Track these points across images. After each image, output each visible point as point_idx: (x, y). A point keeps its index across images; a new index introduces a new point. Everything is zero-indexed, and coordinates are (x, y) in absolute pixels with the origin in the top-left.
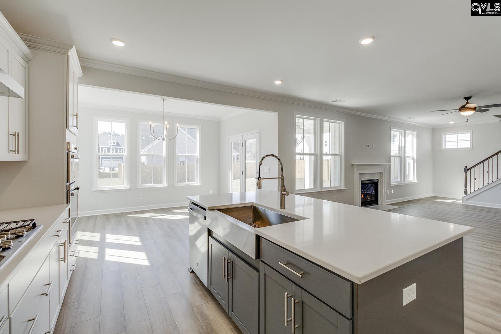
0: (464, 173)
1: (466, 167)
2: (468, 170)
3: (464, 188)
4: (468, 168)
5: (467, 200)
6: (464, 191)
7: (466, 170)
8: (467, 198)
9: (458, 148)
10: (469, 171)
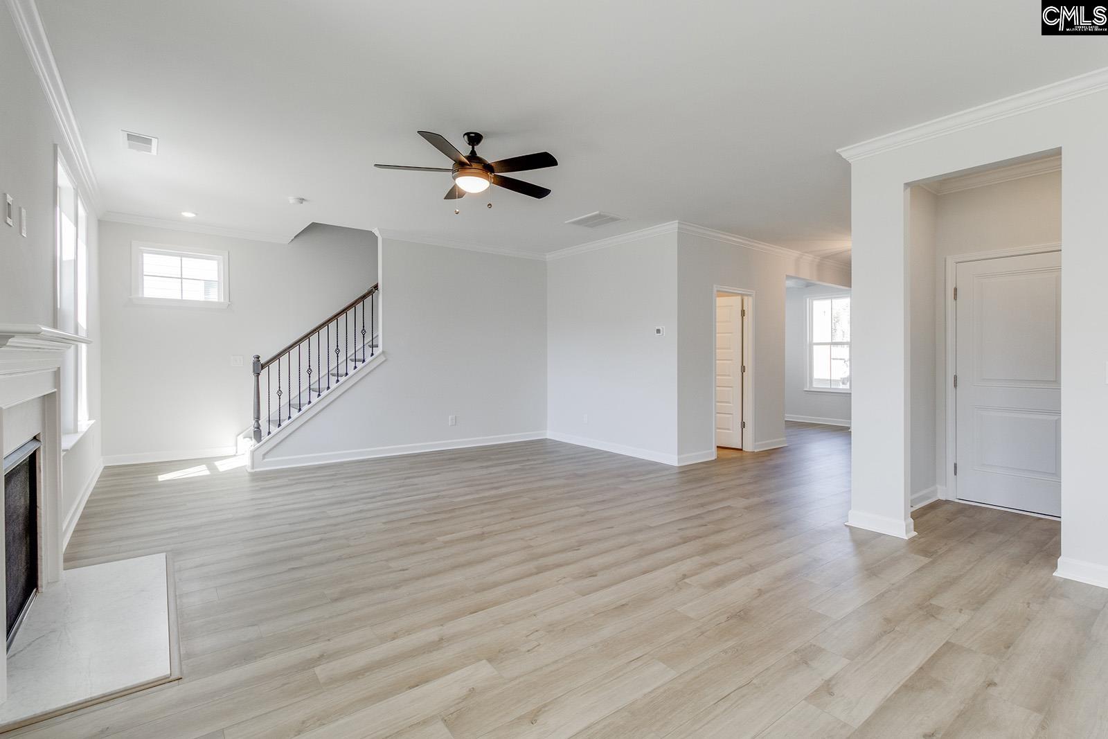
0: (253, 378)
1: (258, 357)
2: (263, 367)
3: (253, 422)
4: (263, 361)
5: (264, 456)
6: (254, 431)
7: (259, 366)
8: (263, 453)
9: (182, 301)
10: (264, 372)
